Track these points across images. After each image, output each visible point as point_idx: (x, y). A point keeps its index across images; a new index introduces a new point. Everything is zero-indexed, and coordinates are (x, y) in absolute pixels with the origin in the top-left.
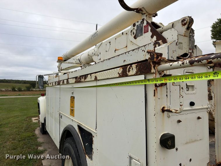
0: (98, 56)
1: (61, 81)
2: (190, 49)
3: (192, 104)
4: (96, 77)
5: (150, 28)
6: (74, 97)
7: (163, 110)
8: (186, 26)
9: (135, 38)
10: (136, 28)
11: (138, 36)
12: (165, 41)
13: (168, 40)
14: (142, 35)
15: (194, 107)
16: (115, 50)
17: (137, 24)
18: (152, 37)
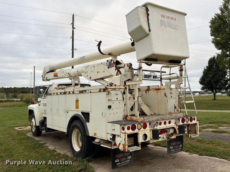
0: (86, 73)
1: (67, 92)
2: (131, 77)
3: (117, 99)
4: (91, 91)
5: (114, 65)
6: (78, 100)
7: (109, 100)
8: (129, 67)
9: (108, 68)
10: (108, 63)
11: (110, 68)
12: (120, 73)
13: (122, 73)
14: (111, 67)
15: (118, 100)
16: (98, 72)
17: (109, 61)
18: (116, 70)
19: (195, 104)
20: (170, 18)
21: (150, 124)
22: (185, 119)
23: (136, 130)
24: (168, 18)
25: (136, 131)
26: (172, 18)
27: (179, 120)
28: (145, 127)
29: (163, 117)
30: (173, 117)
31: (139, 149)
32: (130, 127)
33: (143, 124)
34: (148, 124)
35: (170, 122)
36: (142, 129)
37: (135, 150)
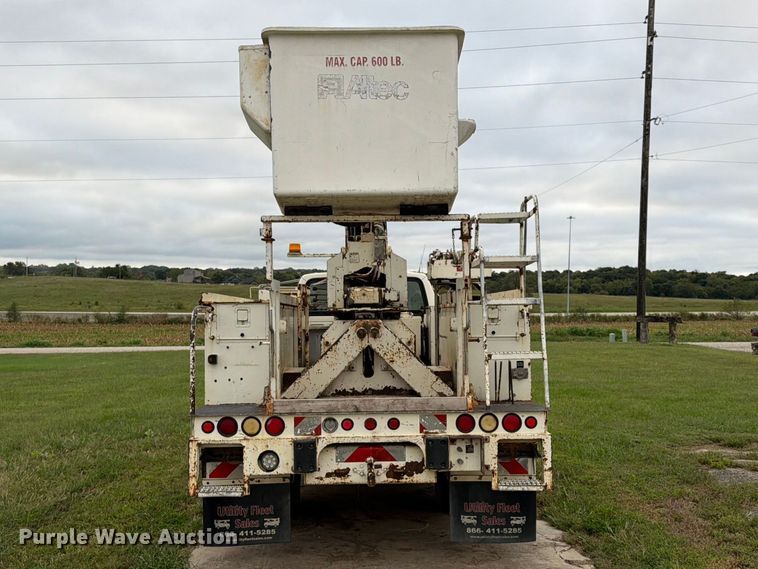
19: (546, 366)
20: (369, 61)
21: (297, 421)
22: (477, 417)
23: (237, 435)
24: (362, 61)
25: (237, 438)
26: (381, 61)
27: (443, 418)
28: (275, 427)
29: (356, 403)
30: (412, 407)
31: (232, 494)
32: (216, 424)
33: (266, 418)
34: (289, 423)
35: (394, 424)
36: (264, 434)
37: (218, 495)
